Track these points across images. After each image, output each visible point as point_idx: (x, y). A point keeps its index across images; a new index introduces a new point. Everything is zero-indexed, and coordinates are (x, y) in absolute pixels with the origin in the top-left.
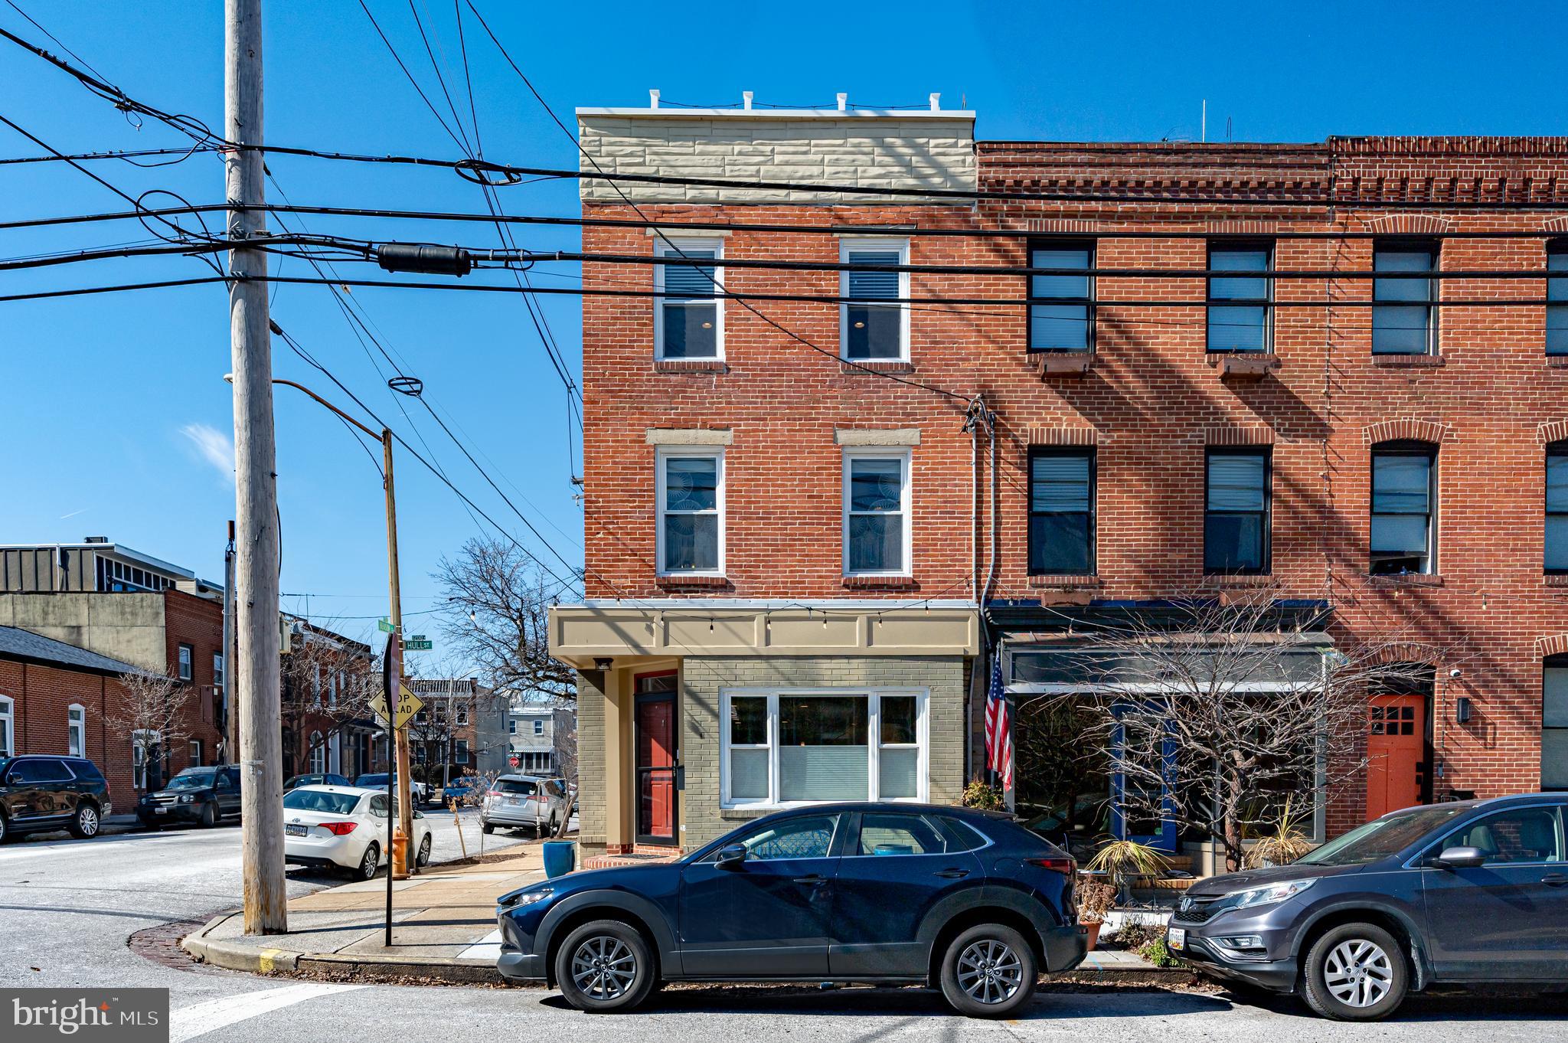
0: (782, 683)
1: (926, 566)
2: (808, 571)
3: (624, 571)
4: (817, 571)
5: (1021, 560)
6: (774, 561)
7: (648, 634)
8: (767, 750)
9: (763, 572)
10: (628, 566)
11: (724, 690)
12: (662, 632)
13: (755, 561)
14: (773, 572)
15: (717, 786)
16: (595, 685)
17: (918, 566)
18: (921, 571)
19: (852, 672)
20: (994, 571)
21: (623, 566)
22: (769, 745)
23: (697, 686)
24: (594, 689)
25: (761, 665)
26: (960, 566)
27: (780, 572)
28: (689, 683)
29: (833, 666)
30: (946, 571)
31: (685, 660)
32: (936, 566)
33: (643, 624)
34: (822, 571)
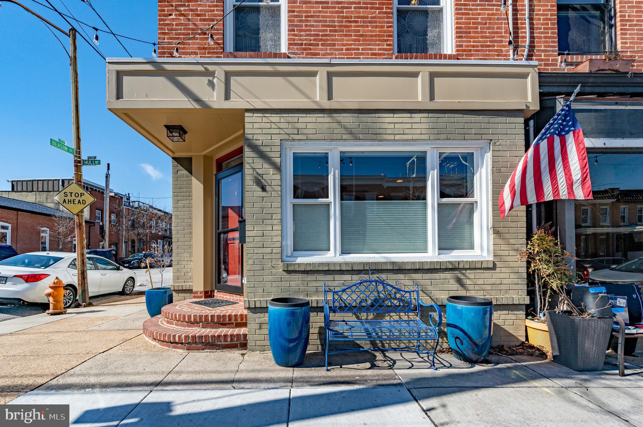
0: (345, 137)
1: (468, 46)
2: (363, 49)
3: (193, 48)
4: (371, 49)
5: (553, 42)
6: (332, 40)
7: (209, 89)
8: (328, 205)
9: (322, 50)
10: (198, 44)
11: (287, 144)
12: (223, 86)
13: (314, 40)
14: (331, 49)
15: (279, 238)
16: (186, 169)
17: (461, 46)
18: (464, 51)
19: (414, 126)
20: (529, 51)
21: (193, 43)
22: (331, 198)
23: (260, 139)
24: (185, 172)
25: (324, 119)
26: (498, 46)
27: (337, 50)
28: (250, 137)
29: (395, 120)
30: (486, 51)
31: (247, 114)
32: (477, 46)
33: (205, 80)
34: (375, 49)
